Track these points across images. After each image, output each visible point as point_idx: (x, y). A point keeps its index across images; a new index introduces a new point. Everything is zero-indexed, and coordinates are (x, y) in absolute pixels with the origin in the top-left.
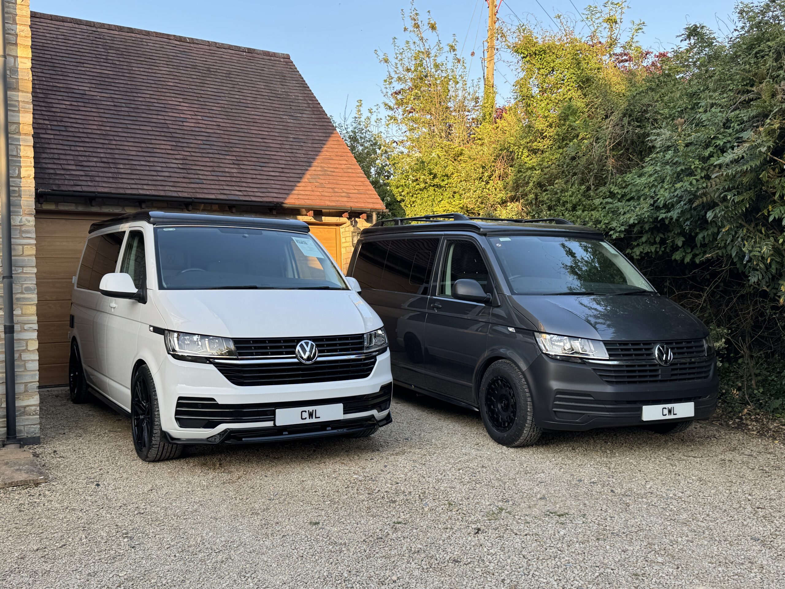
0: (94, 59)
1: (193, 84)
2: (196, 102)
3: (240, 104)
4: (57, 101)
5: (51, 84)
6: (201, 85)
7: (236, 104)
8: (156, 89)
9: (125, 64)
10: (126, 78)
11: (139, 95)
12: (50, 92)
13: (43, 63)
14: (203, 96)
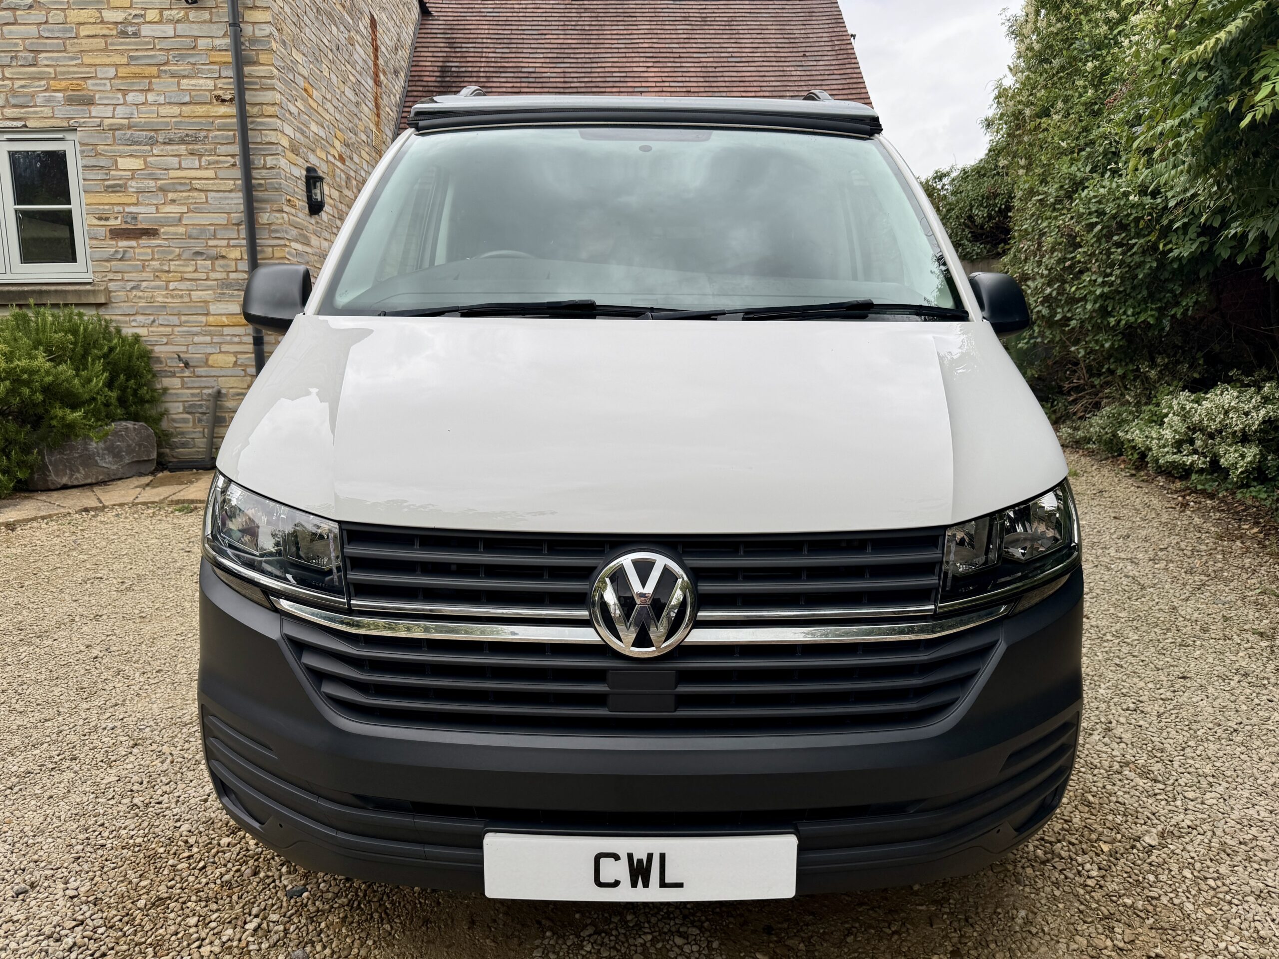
0: (560, 28)
1: (675, 41)
2: (670, 65)
3: (730, 60)
4: (498, 84)
5: (499, 65)
6: (686, 41)
7: (725, 60)
8: (624, 55)
9: (597, 28)
10: (591, 46)
11: (599, 65)
12: (494, 75)
13: (499, 41)
14: (682, 55)
